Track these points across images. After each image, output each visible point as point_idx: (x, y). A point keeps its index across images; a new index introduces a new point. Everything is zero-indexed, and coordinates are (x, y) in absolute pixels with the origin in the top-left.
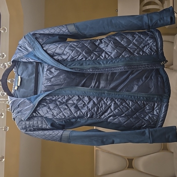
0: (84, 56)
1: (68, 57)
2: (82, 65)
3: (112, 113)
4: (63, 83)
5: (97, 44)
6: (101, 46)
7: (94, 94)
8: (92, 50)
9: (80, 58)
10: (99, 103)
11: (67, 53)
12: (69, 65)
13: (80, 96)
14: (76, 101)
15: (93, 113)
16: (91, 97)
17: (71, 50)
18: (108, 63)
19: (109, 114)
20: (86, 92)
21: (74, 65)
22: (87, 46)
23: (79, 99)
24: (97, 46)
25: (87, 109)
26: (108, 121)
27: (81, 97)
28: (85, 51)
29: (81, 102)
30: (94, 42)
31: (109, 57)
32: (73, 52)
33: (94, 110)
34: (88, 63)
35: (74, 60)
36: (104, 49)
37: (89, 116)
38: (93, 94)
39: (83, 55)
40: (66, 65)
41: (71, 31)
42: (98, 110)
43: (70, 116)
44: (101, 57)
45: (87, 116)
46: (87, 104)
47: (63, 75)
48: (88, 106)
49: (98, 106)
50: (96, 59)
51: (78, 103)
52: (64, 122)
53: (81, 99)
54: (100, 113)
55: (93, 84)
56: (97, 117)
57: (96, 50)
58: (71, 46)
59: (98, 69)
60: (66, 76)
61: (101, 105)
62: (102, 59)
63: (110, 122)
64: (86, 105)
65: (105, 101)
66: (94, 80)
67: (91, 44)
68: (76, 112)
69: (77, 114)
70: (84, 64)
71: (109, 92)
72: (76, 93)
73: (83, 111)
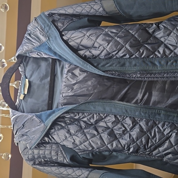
0: (129, 52)
1: (101, 52)
2: (123, 65)
3: (173, 148)
4: (92, 94)
5: (151, 31)
6: (157, 35)
7: (143, 114)
8: (141, 41)
9: (121, 55)
10: (150, 130)
11: (101, 45)
12: (102, 64)
13: (118, 116)
14: (112, 123)
15: (140, 147)
16: (136, 119)
17: (106, 40)
18: (169, 63)
19: (166, 150)
20: (128, 111)
21: (110, 66)
22: (133, 34)
23: (117, 122)
24: (151, 35)
25: (128, 139)
26: (164, 160)
27: (120, 119)
28: (131, 42)
29: (119, 126)
30: (146, 27)
31: (170, 53)
32: (110, 45)
33: (142, 141)
34: (134, 63)
35: (111, 58)
36: (162, 40)
37: (131, 150)
38: (140, 114)
39: (127, 49)
40: (98, 65)
41: (108, 10)
42: (147, 142)
43: (102, 149)
44: (156, 53)
45: (129, 150)
46: (129, 130)
47: (92, 81)
48: (131, 133)
49: (148, 135)
50: (148, 57)
51: (115, 128)
52: (90, 155)
53: (120, 121)
54: (151, 146)
55: (140, 96)
56: (146, 152)
57: (149, 41)
58: (107, 35)
59: (151, 74)
60: (96, 82)
61: (153, 134)
62: (158, 57)
63: (166, 163)
64: (128, 132)
65: (161, 128)
66: (142, 89)
67: (140, 31)
68: (111, 142)
69: (112, 145)
70: (127, 64)
71: (169, 114)
72: (111, 110)
73: (123, 142)
